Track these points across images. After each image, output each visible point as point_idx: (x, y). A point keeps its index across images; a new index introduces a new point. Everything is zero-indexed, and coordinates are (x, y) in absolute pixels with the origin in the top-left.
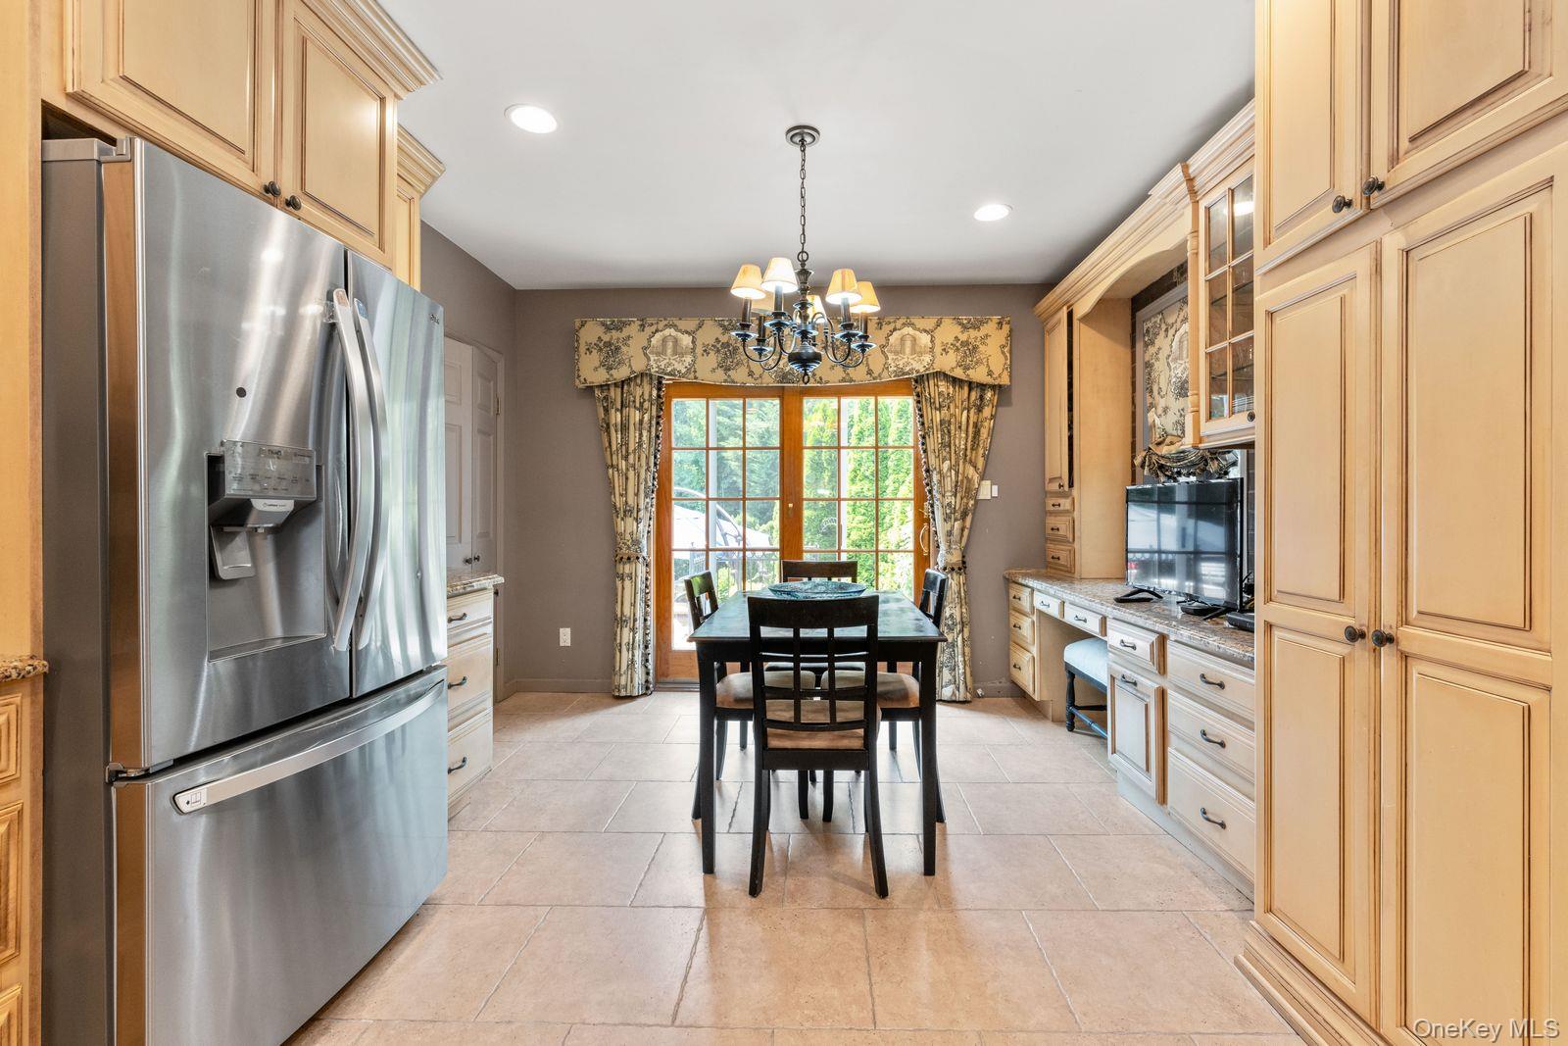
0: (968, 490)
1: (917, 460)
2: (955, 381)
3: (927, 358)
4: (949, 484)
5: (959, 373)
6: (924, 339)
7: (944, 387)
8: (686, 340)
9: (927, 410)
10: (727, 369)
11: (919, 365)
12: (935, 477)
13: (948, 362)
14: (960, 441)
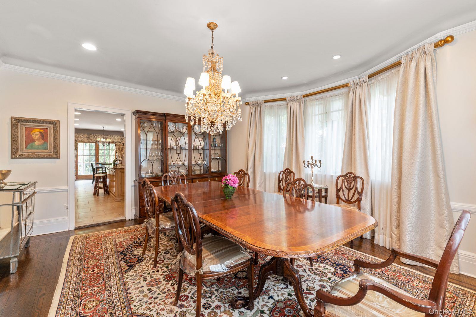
0: (122, 155)
1: (115, 151)
2: (120, 143)
3: (116, 140)
4: (119, 154)
5: (121, 142)
6: (116, 138)
7: (119, 143)
8: (82, 136)
9: (116, 146)
10: (88, 140)
11: (116, 141)
12: (118, 153)
13: (119, 141)
14: (121, 149)
